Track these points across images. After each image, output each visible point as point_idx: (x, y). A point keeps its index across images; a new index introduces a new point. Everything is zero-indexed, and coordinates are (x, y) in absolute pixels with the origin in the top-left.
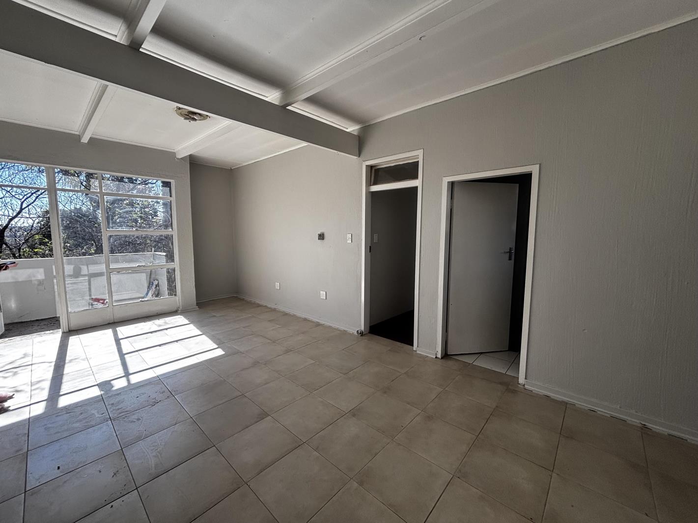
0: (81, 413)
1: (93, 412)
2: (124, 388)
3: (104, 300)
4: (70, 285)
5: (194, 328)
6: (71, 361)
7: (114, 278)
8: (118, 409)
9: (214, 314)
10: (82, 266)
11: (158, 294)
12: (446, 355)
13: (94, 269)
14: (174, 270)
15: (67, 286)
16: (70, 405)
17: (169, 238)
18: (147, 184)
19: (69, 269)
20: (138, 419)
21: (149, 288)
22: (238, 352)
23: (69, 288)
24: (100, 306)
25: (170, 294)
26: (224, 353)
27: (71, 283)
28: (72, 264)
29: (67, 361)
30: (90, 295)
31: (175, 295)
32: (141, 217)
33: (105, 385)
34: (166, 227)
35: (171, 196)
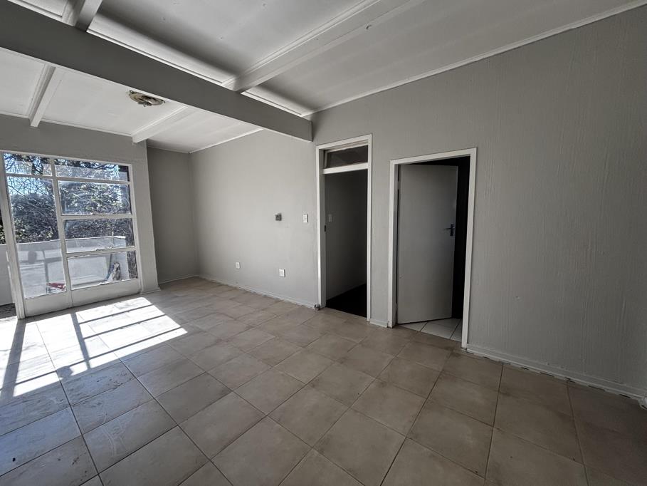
0: (39, 401)
1: (51, 399)
2: (83, 373)
3: (63, 285)
4: (25, 272)
5: (157, 308)
6: (27, 348)
7: (72, 262)
8: (78, 395)
9: (176, 294)
10: (37, 252)
11: (119, 277)
12: (396, 325)
13: (50, 254)
14: (135, 253)
15: (21, 272)
16: (27, 394)
17: (129, 222)
18: (105, 169)
19: (23, 255)
20: (99, 404)
21: (110, 271)
22: (200, 331)
23: (24, 274)
24: (58, 291)
25: (132, 277)
26: (186, 332)
27: (26, 269)
28: (26, 250)
29: (23, 349)
30: (47, 280)
31: (137, 277)
32: (100, 202)
33: (64, 372)
34: (125, 211)
35: (129, 180)
